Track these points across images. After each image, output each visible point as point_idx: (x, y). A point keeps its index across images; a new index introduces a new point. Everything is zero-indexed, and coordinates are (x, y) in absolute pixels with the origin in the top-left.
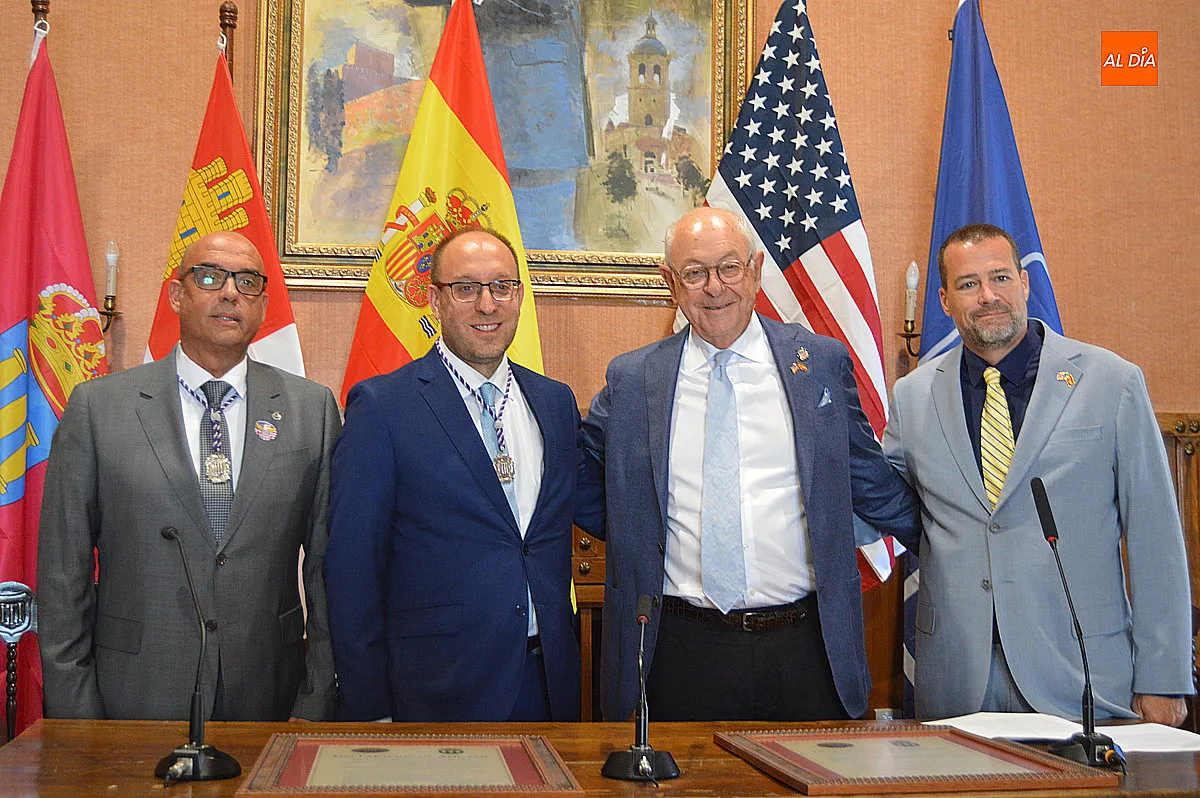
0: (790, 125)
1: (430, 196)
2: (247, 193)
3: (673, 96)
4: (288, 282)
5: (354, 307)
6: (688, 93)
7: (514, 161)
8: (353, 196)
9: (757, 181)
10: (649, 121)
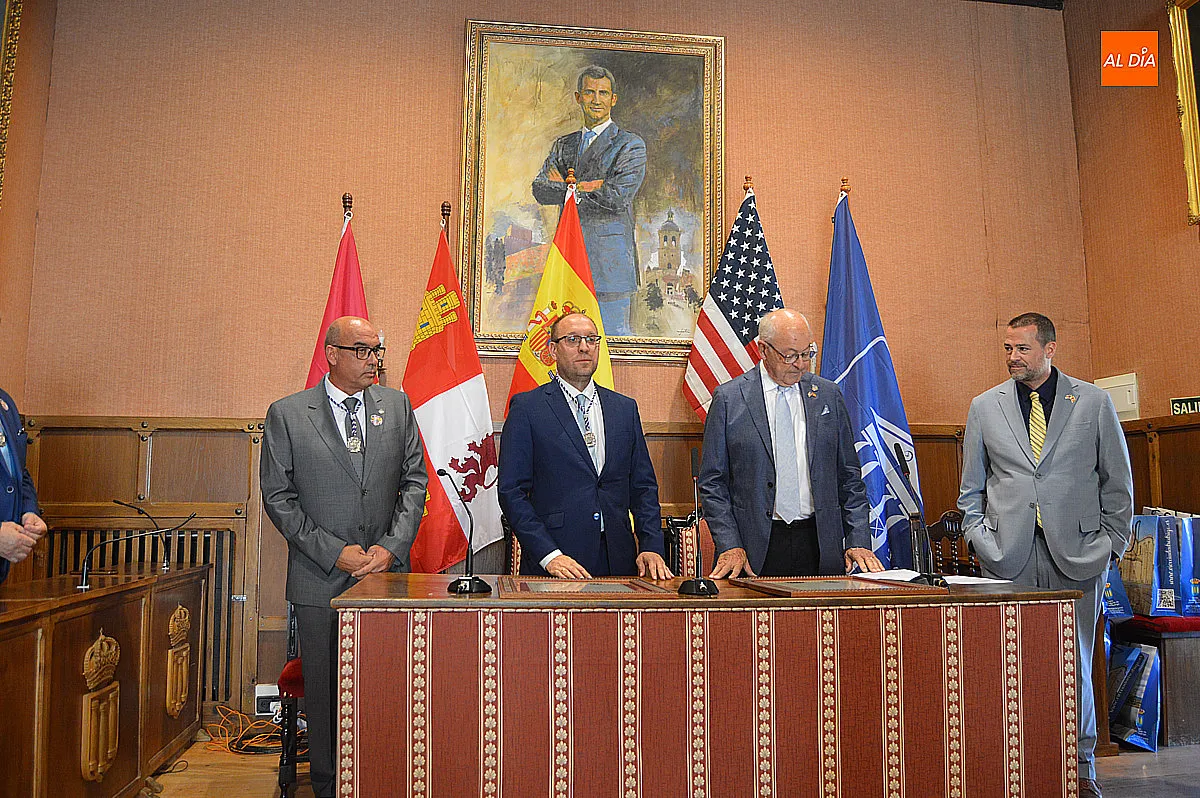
0: (748, 268)
1: (554, 305)
3: (682, 253)
4: (479, 353)
5: (511, 367)
6: (691, 251)
7: (598, 288)
8: (510, 306)
9: (730, 298)
10: (669, 267)
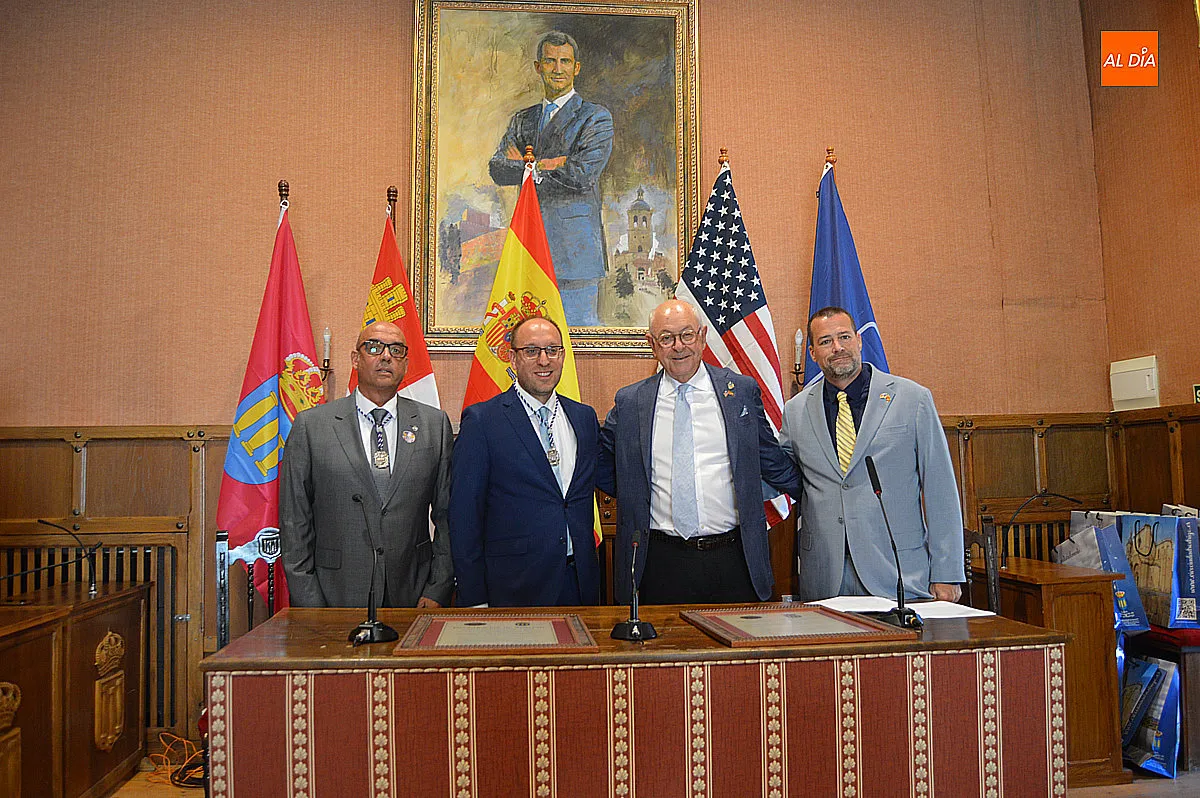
0: (724, 250)
1: (512, 296)
2: (404, 297)
3: (654, 234)
4: (429, 349)
5: (469, 363)
6: (663, 232)
7: (562, 275)
8: (467, 297)
9: (704, 283)
10: (640, 249)
